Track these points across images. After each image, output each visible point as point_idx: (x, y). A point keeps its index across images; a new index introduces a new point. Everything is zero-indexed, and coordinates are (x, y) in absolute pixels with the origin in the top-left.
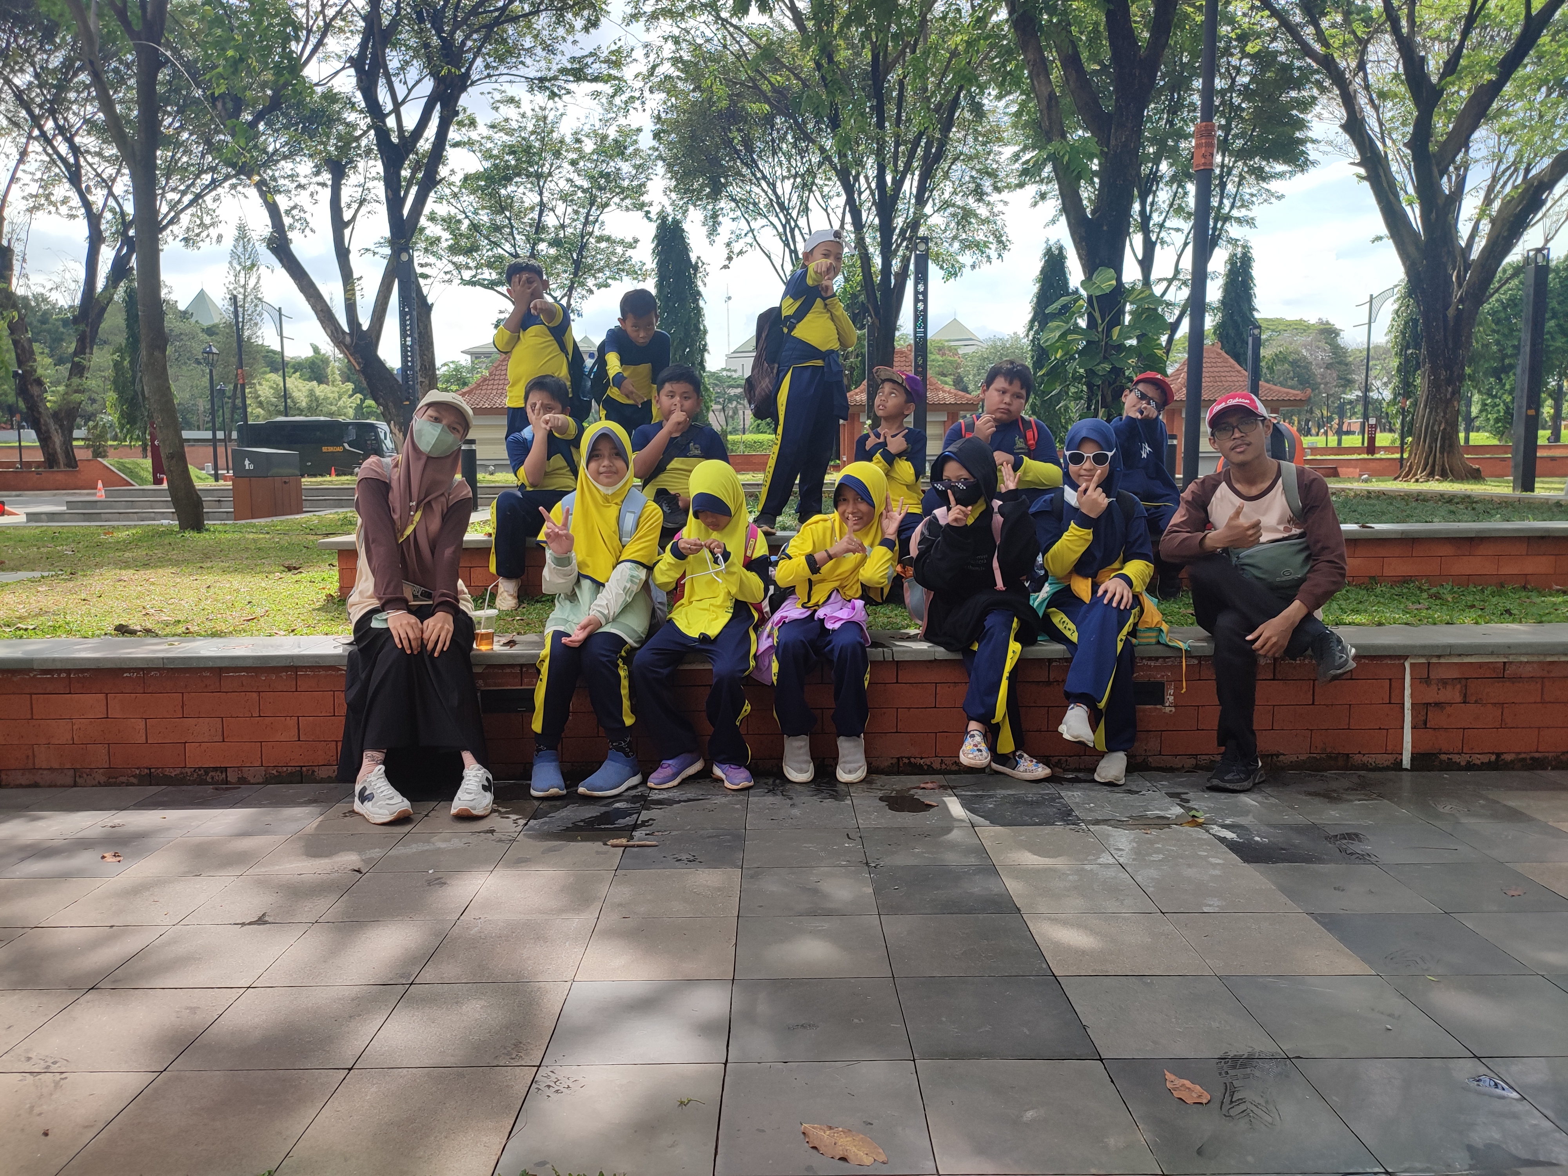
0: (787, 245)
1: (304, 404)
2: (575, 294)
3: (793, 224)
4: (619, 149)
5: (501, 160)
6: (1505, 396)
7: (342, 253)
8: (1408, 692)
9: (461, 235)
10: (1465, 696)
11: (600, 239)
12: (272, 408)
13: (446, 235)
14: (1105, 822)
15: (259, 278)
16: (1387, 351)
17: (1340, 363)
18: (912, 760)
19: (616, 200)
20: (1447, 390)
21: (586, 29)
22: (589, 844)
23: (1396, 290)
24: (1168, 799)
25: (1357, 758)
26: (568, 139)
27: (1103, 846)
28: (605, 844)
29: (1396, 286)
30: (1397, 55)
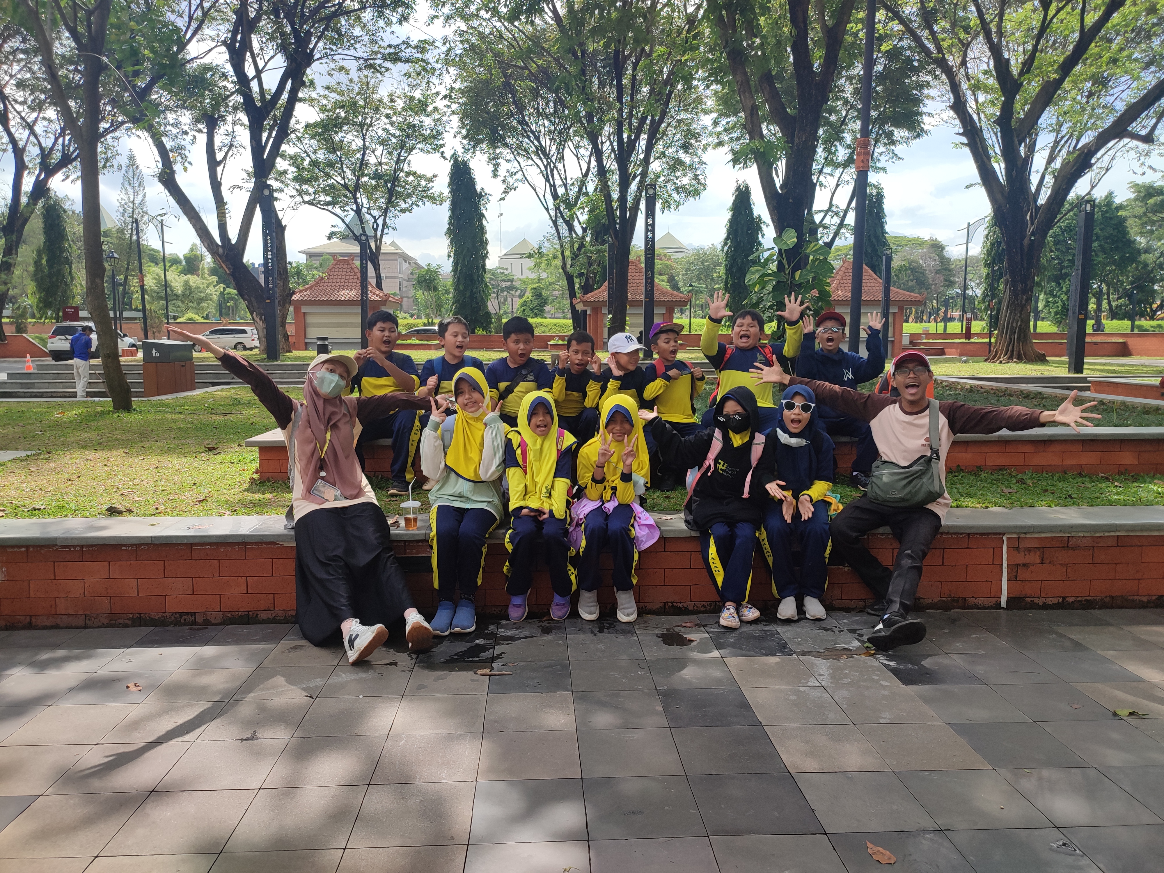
0: (547, 180)
1: (180, 292)
2: (390, 215)
3: (552, 165)
4: (421, 107)
5: (334, 113)
6: (1062, 296)
7: (216, 185)
8: (1005, 557)
9: (303, 168)
10: (1043, 559)
11: (408, 174)
12: (154, 295)
13: (293, 169)
14: (809, 653)
15: (145, 196)
16: (978, 260)
17: (945, 269)
18: (675, 604)
19: (420, 146)
20: (1022, 298)
21: (400, 22)
22: (464, 673)
23: (986, 220)
24: (849, 635)
25: (972, 601)
26: (386, 100)
27: (810, 672)
28: (476, 673)
29: (986, 217)
30: (988, 53)
